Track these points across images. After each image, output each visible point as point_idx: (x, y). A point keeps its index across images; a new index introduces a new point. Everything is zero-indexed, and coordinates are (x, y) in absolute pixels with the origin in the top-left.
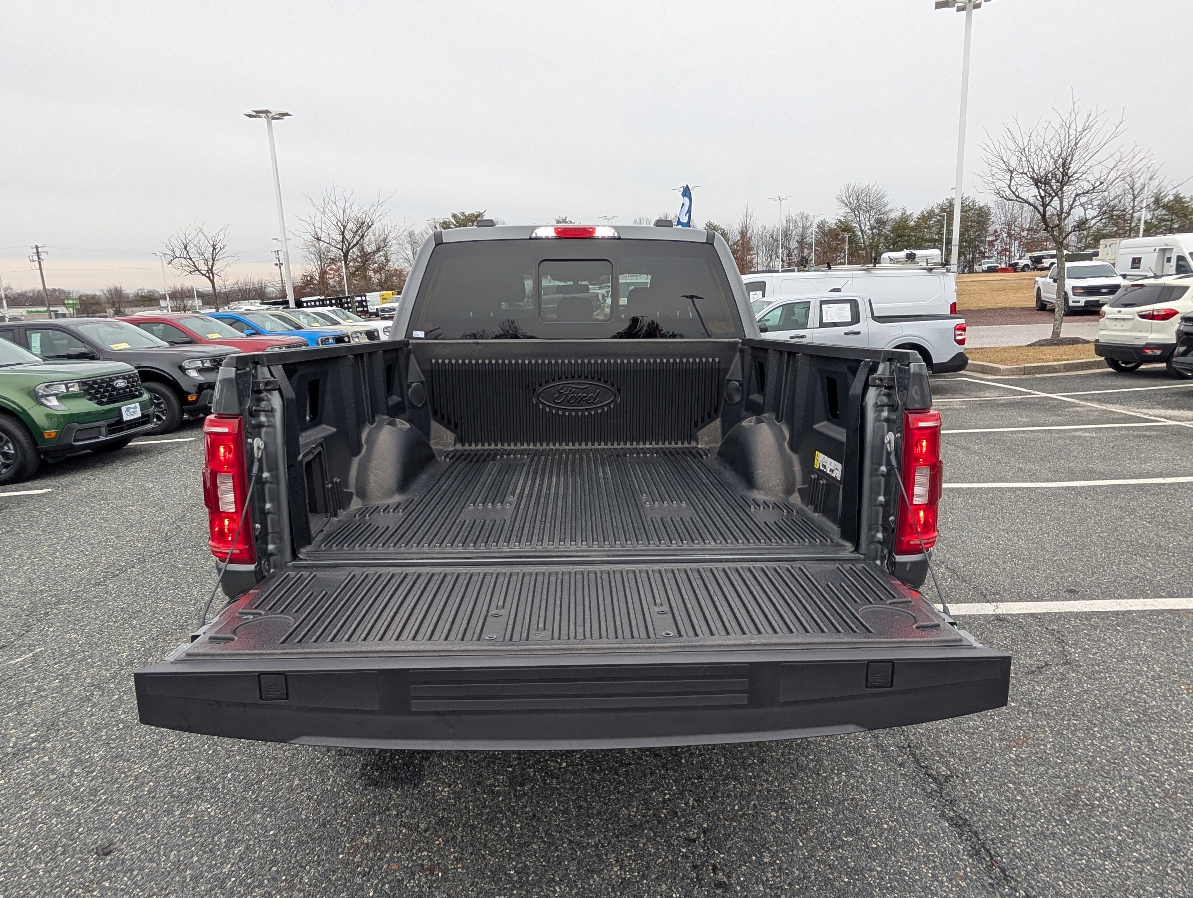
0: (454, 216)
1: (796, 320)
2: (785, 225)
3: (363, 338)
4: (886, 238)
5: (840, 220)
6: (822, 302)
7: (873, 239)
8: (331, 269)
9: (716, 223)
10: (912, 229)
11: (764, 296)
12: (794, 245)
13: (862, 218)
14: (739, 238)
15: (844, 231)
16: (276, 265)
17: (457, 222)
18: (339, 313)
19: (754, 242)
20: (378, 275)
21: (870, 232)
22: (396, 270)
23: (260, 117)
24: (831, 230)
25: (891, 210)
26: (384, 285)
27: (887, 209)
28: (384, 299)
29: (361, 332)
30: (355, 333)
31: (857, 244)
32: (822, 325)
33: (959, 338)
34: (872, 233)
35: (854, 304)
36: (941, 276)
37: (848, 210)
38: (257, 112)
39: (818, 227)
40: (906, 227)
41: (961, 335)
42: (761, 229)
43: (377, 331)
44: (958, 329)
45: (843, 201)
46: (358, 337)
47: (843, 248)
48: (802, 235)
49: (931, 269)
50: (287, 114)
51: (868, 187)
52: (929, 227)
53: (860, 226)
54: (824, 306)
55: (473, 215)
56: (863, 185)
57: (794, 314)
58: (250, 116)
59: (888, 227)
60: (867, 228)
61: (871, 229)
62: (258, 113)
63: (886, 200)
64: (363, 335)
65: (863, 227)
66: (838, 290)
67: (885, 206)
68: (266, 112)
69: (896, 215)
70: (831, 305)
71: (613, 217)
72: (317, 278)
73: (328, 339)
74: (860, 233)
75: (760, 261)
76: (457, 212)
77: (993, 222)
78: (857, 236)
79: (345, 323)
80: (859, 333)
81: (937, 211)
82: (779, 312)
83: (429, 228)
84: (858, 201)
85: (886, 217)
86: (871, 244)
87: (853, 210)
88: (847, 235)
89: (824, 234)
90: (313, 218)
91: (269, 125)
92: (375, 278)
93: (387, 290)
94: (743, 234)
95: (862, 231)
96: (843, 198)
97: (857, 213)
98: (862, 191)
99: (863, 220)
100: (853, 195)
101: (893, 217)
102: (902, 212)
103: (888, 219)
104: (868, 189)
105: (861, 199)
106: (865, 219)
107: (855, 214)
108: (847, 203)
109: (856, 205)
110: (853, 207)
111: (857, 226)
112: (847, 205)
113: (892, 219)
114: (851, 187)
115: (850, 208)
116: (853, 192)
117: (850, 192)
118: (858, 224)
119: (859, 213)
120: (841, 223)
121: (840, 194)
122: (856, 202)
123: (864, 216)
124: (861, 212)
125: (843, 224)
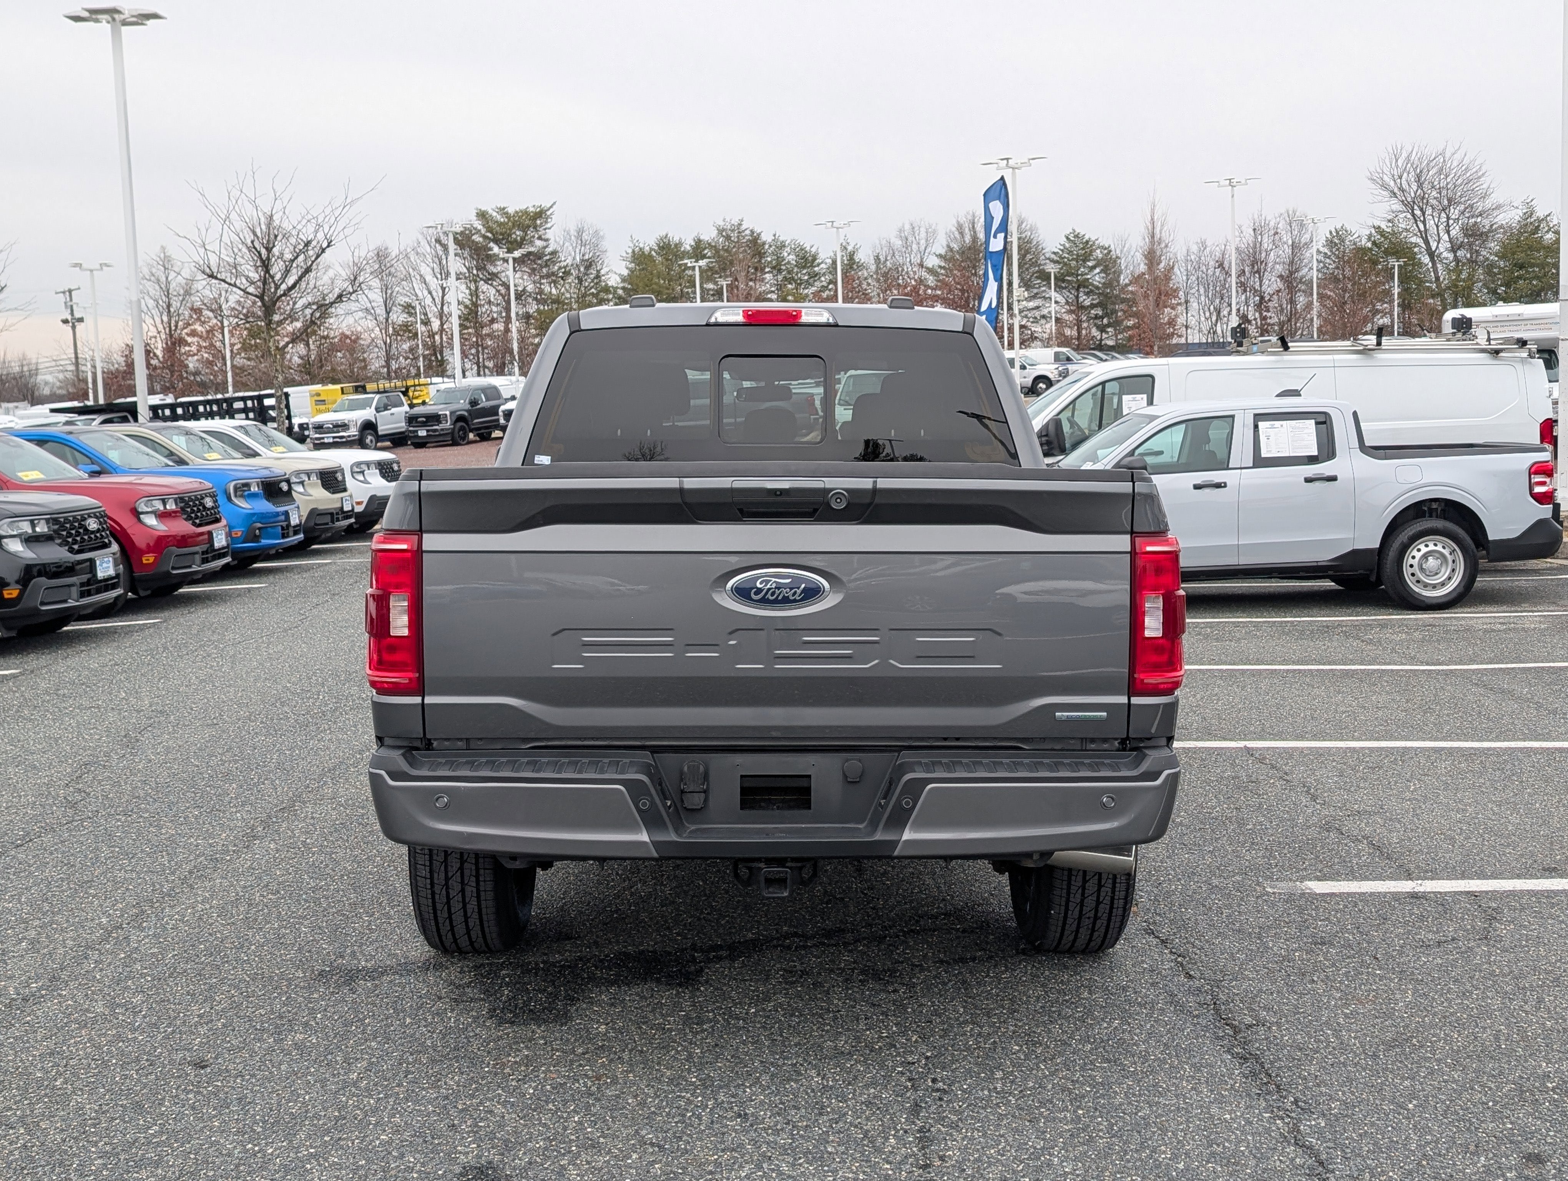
0: (482, 215)
1: (1213, 453)
2: (1251, 240)
3: (313, 485)
4: (1489, 268)
5: (1378, 229)
6: (1259, 417)
7: (1458, 271)
8: (193, 333)
9: (1089, 234)
11: (1150, 402)
12: (1271, 284)
13: (1431, 223)
14: (1143, 268)
15: (1387, 253)
16: (65, 322)
17: (490, 229)
18: (253, 431)
19: (1179, 277)
20: (301, 348)
21: (1451, 256)
22: (344, 336)
23: (97, 21)
24: (1361, 251)
25: (1498, 207)
26: (315, 370)
27: (1488, 203)
28: (320, 402)
29: (308, 474)
30: (298, 473)
31: (1421, 282)
32: (1260, 462)
33: (1538, 489)
34: (1456, 259)
35: (1323, 421)
36: (1519, 366)
37: (1398, 207)
38: (94, 12)
39: (1330, 243)
41: (1543, 483)
42: (1194, 249)
43: (342, 471)
44: (1537, 473)
45: (1384, 186)
46: (302, 483)
47: (1388, 293)
48: (1292, 263)
49: (1497, 352)
50: (155, 16)
51: (1442, 154)
53: (1427, 242)
54: (1262, 425)
55: (526, 212)
56: (1431, 151)
57: (1208, 441)
58: (77, 19)
59: (1494, 246)
60: (1443, 249)
61: (1454, 249)
62: (94, 14)
63: (1485, 182)
64: (314, 478)
65: (1434, 246)
66: (1296, 393)
67: (1484, 197)
68: (112, 12)
69: (1510, 217)
70: (1277, 424)
71: (848, 224)
72: (159, 353)
73: (247, 485)
74: (1426, 259)
75: (1192, 322)
76: (489, 208)
78: (1420, 264)
79: (270, 454)
80: (1333, 479)
82: (1177, 435)
83: (424, 243)
84: (1420, 186)
85: (1486, 223)
86: (1454, 285)
87: (1409, 206)
88: (1395, 264)
89: (1342, 260)
90: (203, 232)
91: (116, 36)
92: (295, 354)
93: (323, 382)
94: (1152, 258)
95: (1431, 254)
96: (1386, 178)
97: (1418, 212)
98: (1428, 164)
99: (1432, 229)
100: (1409, 173)
101: (1504, 223)
102: (1525, 211)
103: (1492, 226)
104: (1442, 160)
105: (1427, 182)
106: (1437, 226)
107: (1413, 215)
108: (1396, 190)
109: (1415, 194)
110: (1409, 199)
111: (1420, 241)
112: (1395, 194)
113: (1501, 227)
114: (1404, 155)
115: (1403, 201)
116: (1409, 165)
117: (1400, 165)
118: (1422, 237)
119: (1424, 214)
120: (1382, 236)
121: (1379, 170)
122: (1415, 188)
123: (1436, 220)
124: (1429, 211)
125: (1386, 238)
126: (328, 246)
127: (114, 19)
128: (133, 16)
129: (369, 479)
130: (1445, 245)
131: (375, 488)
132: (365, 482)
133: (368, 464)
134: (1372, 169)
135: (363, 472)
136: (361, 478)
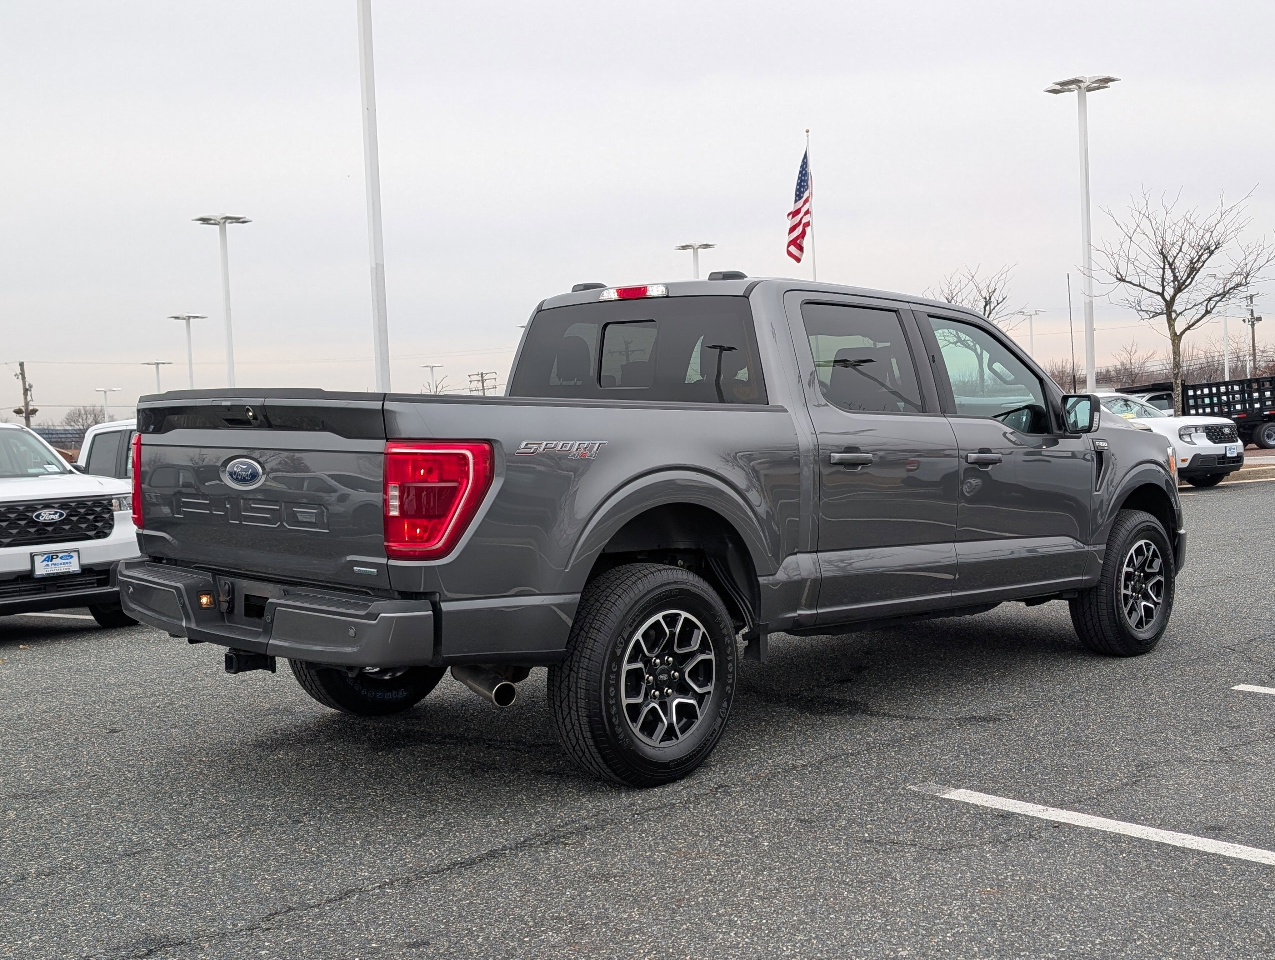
50: (1113, 80)
68: (1076, 82)
91: (1082, 103)
126: (1216, 248)
127: (1080, 87)
128: (1093, 83)
129: (1195, 441)
131: (1199, 448)
132: (1192, 443)
133: (1196, 428)
135: (1190, 435)
136: (1188, 439)
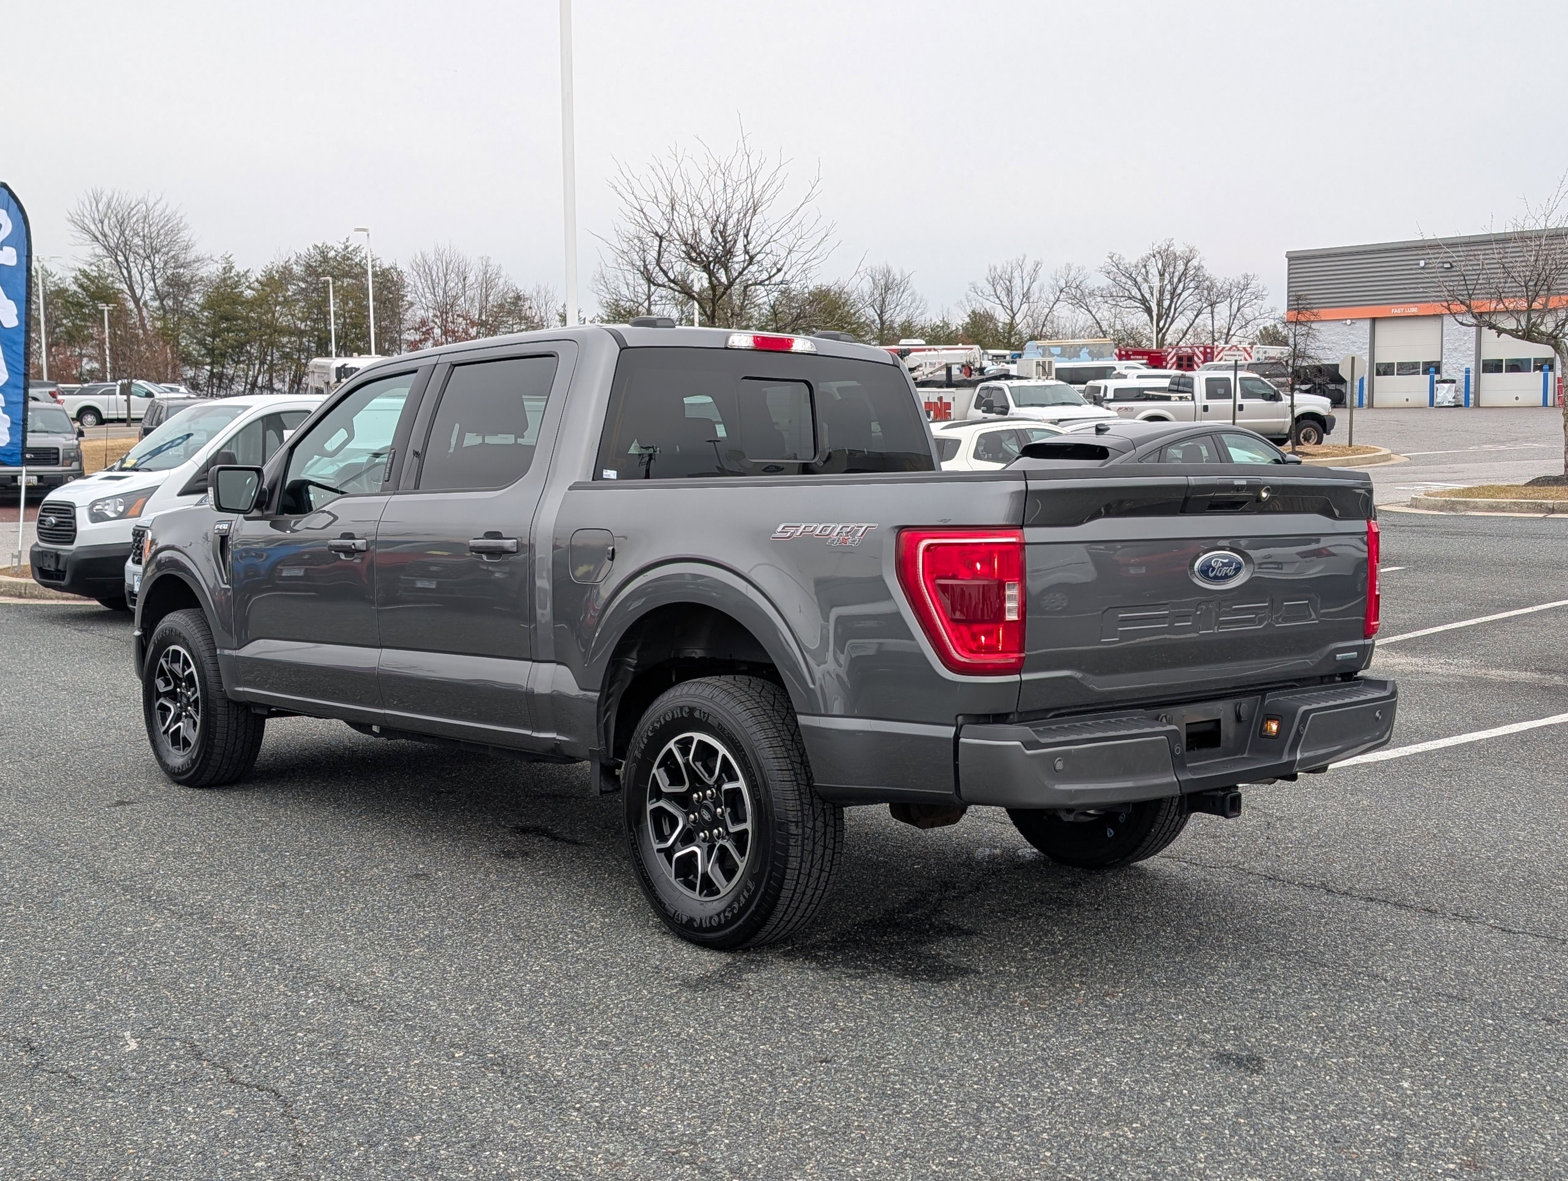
7: (164, 318)
10: (251, 304)
13: (134, 270)
15: (95, 297)
21: (157, 304)
24: (68, 293)
25: (200, 260)
27: (191, 256)
31: (128, 330)
34: (162, 307)
37: (100, 251)
40: (236, 300)
45: (86, 230)
51: (143, 203)
52: (286, 302)
53: (131, 289)
56: (132, 199)
59: (198, 298)
61: (159, 298)
63: (185, 235)
65: (138, 292)
67: (186, 248)
69: (211, 270)
74: (131, 305)
77: (412, 304)
78: (127, 310)
81: (298, 270)
84: (122, 233)
85: (189, 274)
87: (112, 251)
88: (104, 308)
95: (136, 301)
96: (86, 221)
97: (121, 258)
98: (129, 213)
99: (136, 276)
100: (109, 219)
101: (204, 275)
102: (224, 265)
103: (192, 278)
104: (144, 208)
105: (128, 229)
106: (141, 274)
107: (117, 261)
108: (98, 234)
109: (118, 240)
110: (112, 245)
111: (124, 287)
112: (97, 238)
113: (201, 279)
114: (105, 200)
115: (105, 247)
116: (110, 211)
117: (100, 209)
118: (126, 283)
119: (127, 260)
120: (89, 279)
121: (79, 212)
122: (118, 235)
123: (140, 267)
124: (131, 259)
125: (93, 282)
130: (148, 294)
134: (72, 211)
